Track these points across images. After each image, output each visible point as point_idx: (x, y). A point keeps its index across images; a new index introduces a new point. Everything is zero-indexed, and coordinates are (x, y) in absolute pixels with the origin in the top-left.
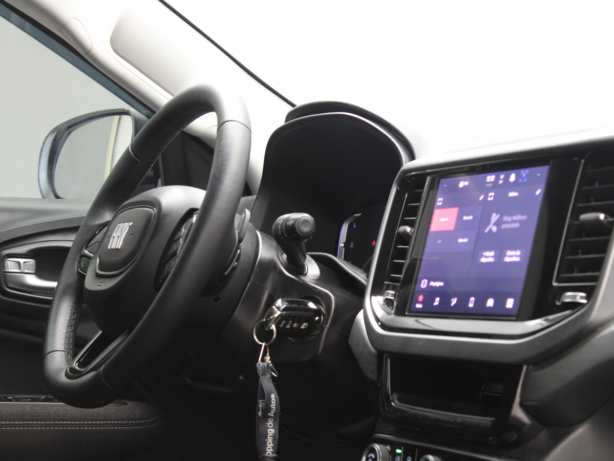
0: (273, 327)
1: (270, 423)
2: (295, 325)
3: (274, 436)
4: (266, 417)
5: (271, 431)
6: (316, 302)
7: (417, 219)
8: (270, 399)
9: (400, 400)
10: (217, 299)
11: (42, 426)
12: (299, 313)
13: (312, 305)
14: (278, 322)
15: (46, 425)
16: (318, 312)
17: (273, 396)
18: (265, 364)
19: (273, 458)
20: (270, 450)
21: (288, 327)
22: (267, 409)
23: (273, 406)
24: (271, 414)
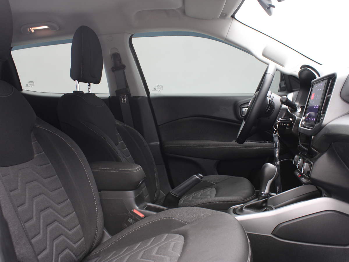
0: (278, 125)
1: (277, 149)
2: (285, 125)
3: (278, 152)
4: (276, 148)
5: (277, 151)
6: (292, 118)
8: (277, 143)
10: (269, 118)
11: (251, 148)
12: (288, 122)
13: (291, 119)
14: (279, 123)
15: (252, 148)
16: (292, 121)
18: (276, 134)
19: (278, 158)
20: (277, 156)
21: (282, 125)
22: (276, 146)
23: (278, 145)
24: (277, 147)
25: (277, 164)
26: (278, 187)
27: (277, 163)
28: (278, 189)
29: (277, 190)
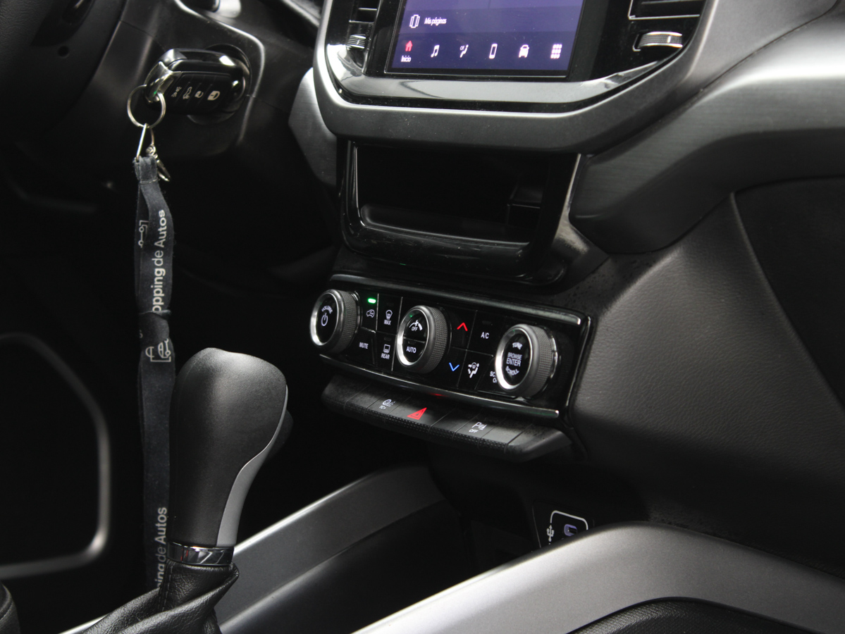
0: (161, 97)
1: (158, 258)
2: (197, 95)
3: (165, 280)
4: (150, 249)
5: (160, 272)
8: (157, 218)
9: (373, 218)
10: (64, 51)
12: (205, 74)
13: (226, 61)
14: (169, 88)
16: (236, 73)
17: (162, 213)
18: (148, 160)
19: (164, 316)
20: (158, 302)
21: (186, 97)
22: (153, 235)
23: (163, 229)
24: (160, 244)
25: (157, 356)
26: (162, 512)
27: (155, 352)
28: (162, 525)
29: (156, 532)
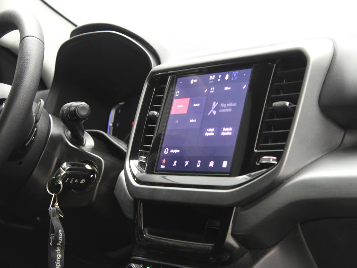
1: (58, 250)
2: (76, 181)
3: (61, 259)
4: (55, 246)
5: (59, 256)
6: (91, 164)
7: (161, 106)
8: (58, 233)
9: (149, 233)
10: (20, 163)
12: (79, 172)
13: (88, 167)
14: (64, 178)
16: (92, 172)
17: (60, 231)
18: (55, 209)
21: (71, 182)
22: (56, 240)
23: (60, 238)
24: (59, 244)
